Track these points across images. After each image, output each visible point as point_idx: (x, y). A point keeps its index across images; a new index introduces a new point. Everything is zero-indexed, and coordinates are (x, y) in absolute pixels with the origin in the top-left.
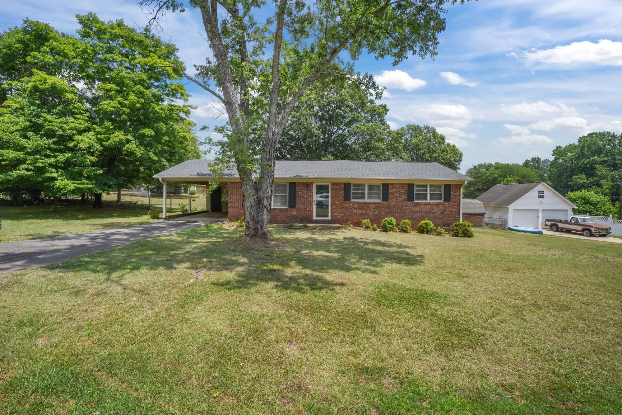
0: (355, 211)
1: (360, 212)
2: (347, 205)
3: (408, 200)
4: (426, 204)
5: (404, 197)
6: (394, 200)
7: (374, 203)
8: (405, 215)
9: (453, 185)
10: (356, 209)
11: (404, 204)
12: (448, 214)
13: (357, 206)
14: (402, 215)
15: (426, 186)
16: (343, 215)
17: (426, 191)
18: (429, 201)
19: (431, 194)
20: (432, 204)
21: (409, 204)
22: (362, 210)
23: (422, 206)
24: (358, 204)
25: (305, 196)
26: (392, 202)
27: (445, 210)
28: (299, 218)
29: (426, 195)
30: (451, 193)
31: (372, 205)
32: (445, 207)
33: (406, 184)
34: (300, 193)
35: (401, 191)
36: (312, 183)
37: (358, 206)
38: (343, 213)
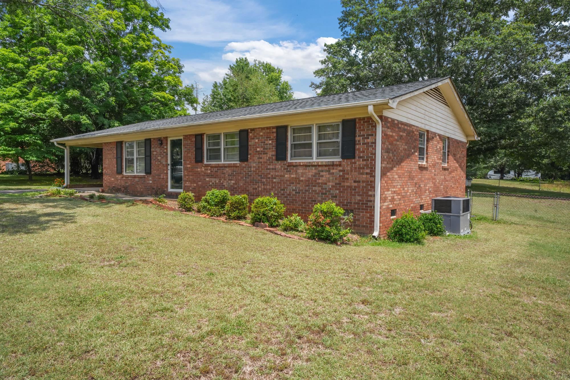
0: (207, 179)
1: (213, 180)
2: (199, 170)
3: (277, 159)
4: (306, 166)
5: (271, 153)
6: (256, 158)
7: (229, 166)
8: (273, 187)
9: (360, 119)
10: (208, 176)
11: (271, 167)
12: (350, 187)
13: (209, 172)
14: (268, 187)
15: (309, 129)
16: (195, 185)
17: (310, 138)
18: (314, 160)
19: (319, 144)
20: (319, 166)
21: (279, 165)
22: (215, 178)
23: (300, 171)
24: (211, 167)
25: (159, 158)
26: (253, 163)
27: (343, 179)
28: (154, 189)
29: (310, 145)
30: (357, 138)
31: (227, 169)
32: (343, 171)
33: (273, 128)
34: (155, 153)
35: (266, 142)
36: (166, 138)
37: (211, 172)
38: (194, 182)
